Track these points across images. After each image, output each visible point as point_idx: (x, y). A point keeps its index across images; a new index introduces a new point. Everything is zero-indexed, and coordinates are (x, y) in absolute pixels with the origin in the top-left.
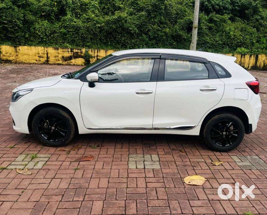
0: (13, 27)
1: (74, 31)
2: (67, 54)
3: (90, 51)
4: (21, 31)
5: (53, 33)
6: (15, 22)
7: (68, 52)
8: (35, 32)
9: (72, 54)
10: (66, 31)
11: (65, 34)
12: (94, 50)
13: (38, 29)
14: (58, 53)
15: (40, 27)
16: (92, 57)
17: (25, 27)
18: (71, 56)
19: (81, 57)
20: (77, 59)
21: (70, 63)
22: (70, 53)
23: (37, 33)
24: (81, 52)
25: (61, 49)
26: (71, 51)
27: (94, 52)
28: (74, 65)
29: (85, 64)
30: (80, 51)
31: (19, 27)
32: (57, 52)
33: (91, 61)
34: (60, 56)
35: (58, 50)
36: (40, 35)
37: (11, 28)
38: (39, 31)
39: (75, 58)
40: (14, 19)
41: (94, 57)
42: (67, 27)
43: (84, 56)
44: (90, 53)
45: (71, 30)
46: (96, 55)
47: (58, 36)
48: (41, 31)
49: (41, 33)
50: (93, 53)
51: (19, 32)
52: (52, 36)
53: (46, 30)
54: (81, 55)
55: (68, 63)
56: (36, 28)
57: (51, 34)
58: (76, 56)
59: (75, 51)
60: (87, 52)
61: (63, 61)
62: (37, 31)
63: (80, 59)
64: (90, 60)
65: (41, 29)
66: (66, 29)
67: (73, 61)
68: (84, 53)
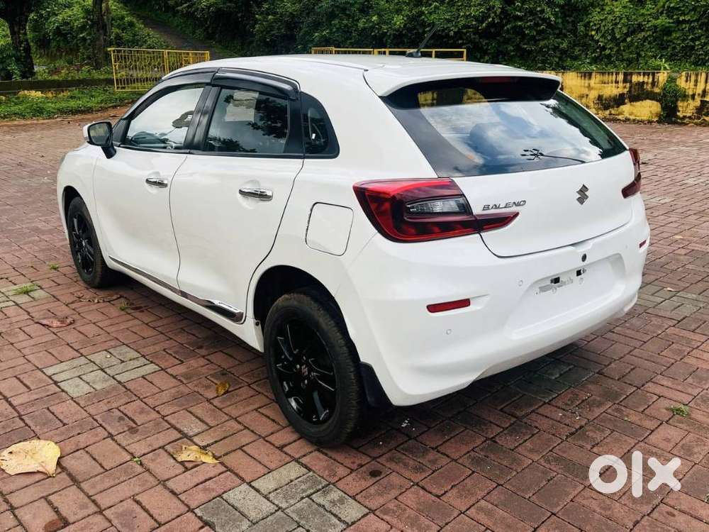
0: (537, 25)
1: (694, 21)
2: (612, 90)
3: (684, 78)
4: (554, 34)
5: (633, 32)
6: (542, 11)
7: (617, 82)
8: (586, 35)
9: (625, 87)
10: (671, 21)
11: (667, 31)
12: (697, 75)
13: (595, 25)
14: (589, 87)
15: (602, 20)
16: (685, 97)
17: (568, 22)
18: (622, 95)
19: (651, 96)
20: (638, 104)
21: (618, 115)
22: (621, 85)
23: (592, 36)
24: (653, 84)
25: (598, 76)
26: (625, 81)
27: (696, 81)
28: (627, 120)
29: (660, 118)
30: (650, 80)
31: (549, 25)
32: (586, 85)
33: (680, 109)
34: (593, 95)
35: (590, 78)
36: (598, 41)
37: (529, 27)
38: (597, 30)
39: (633, 101)
40: (539, 6)
41: (693, 97)
42: (678, 9)
43: (659, 94)
44: (681, 83)
45: (687, 18)
46: (699, 90)
47: (645, 39)
48: (602, 28)
49: (602, 36)
50: (692, 83)
51: (547, 38)
52: (629, 39)
53: (616, 24)
54: (652, 92)
55: (610, 114)
56: (591, 24)
57: (627, 35)
58: (638, 94)
59: (635, 79)
60: (672, 80)
61: (597, 109)
62: (592, 30)
63: (648, 102)
64: (676, 107)
65: (604, 23)
66: (672, 18)
67: (627, 109)
68: (661, 85)
